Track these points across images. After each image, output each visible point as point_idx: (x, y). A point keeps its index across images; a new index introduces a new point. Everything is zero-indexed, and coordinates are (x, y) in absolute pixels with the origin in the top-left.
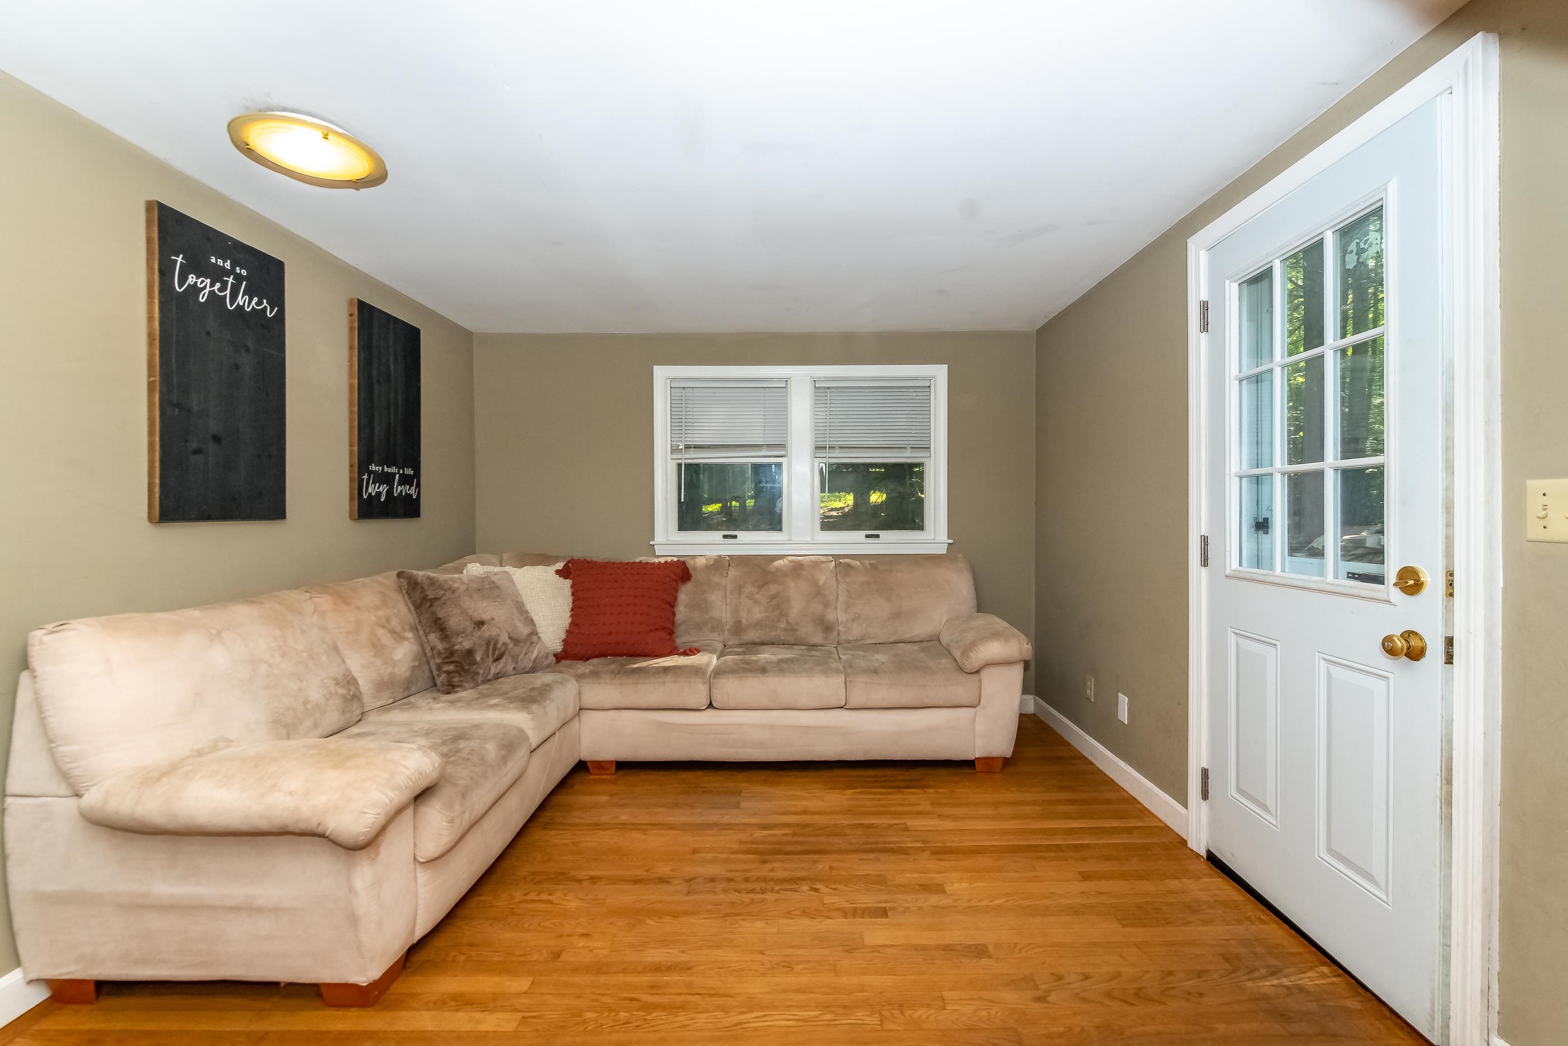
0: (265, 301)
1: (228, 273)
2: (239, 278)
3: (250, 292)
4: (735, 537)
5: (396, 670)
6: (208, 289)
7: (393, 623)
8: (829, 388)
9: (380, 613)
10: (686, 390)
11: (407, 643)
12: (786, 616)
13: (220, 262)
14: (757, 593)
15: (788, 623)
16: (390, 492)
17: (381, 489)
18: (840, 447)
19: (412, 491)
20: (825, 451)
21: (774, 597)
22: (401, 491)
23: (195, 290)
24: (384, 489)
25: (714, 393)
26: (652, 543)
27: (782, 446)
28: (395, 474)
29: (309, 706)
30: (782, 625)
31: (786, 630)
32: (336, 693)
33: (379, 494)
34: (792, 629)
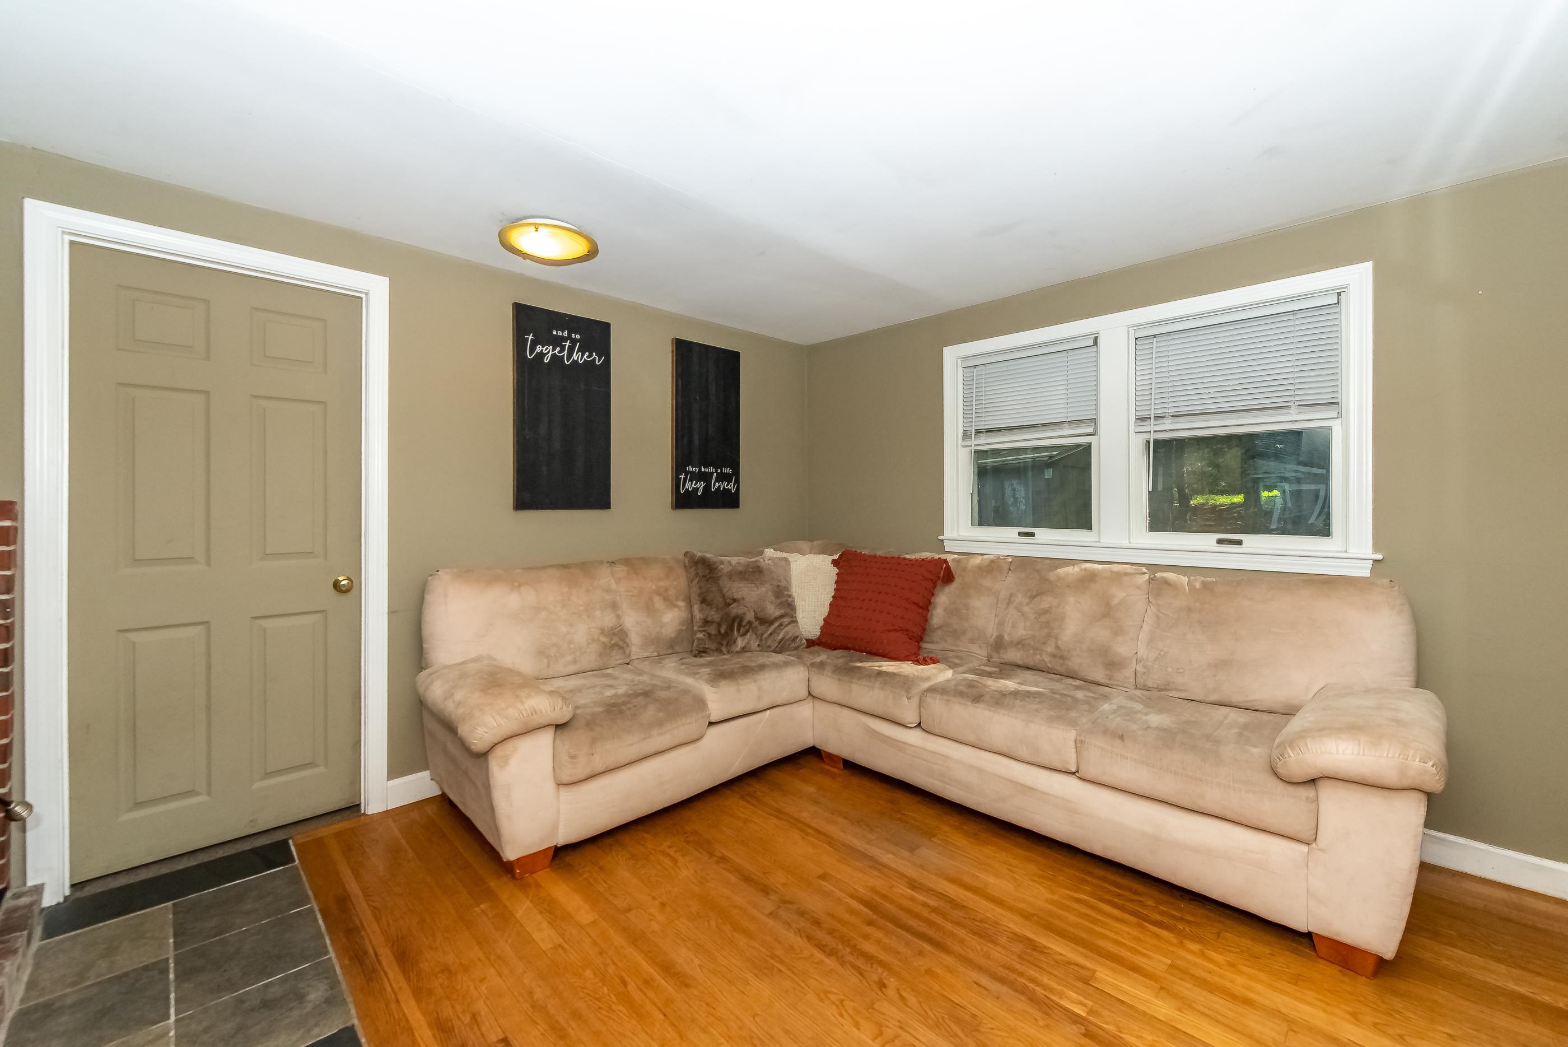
0: (594, 354)
1: (565, 339)
2: (574, 342)
3: (582, 350)
4: (1032, 535)
5: (663, 630)
6: (551, 353)
7: (670, 593)
8: (1154, 336)
9: (662, 583)
10: (978, 368)
11: (677, 610)
12: (1057, 638)
13: (560, 333)
14: (1028, 604)
15: (1058, 647)
16: (707, 488)
17: (698, 485)
18: (1174, 416)
19: (731, 486)
20: (1149, 423)
21: (1046, 612)
22: (719, 487)
23: (542, 355)
24: (701, 486)
25: (1008, 366)
26: (940, 537)
27: (1094, 421)
28: (712, 473)
29: (572, 646)
30: (1050, 649)
31: (1054, 656)
32: (598, 640)
33: (697, 489)
34: (1060, 656)
